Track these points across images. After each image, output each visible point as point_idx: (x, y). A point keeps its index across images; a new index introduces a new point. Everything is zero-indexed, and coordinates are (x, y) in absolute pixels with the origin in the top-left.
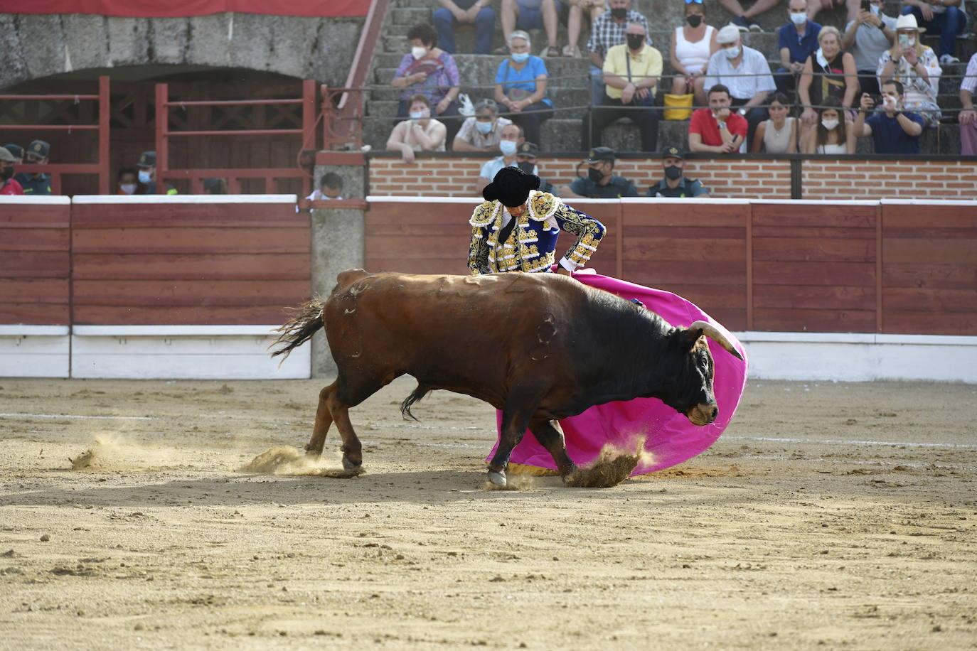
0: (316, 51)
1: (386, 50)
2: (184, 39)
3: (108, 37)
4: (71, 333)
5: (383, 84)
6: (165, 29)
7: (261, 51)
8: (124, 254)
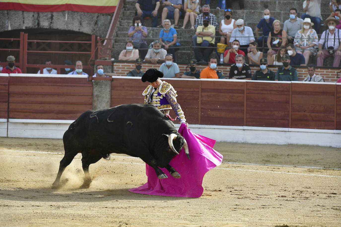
0: (96, 25)
1: (120, 25)
2: (50, 20)
3: (24, 18)
4: (8, 121)
5: (119, 37)
6: (43, 16)
7: (77, 25)
8: (27, 94)
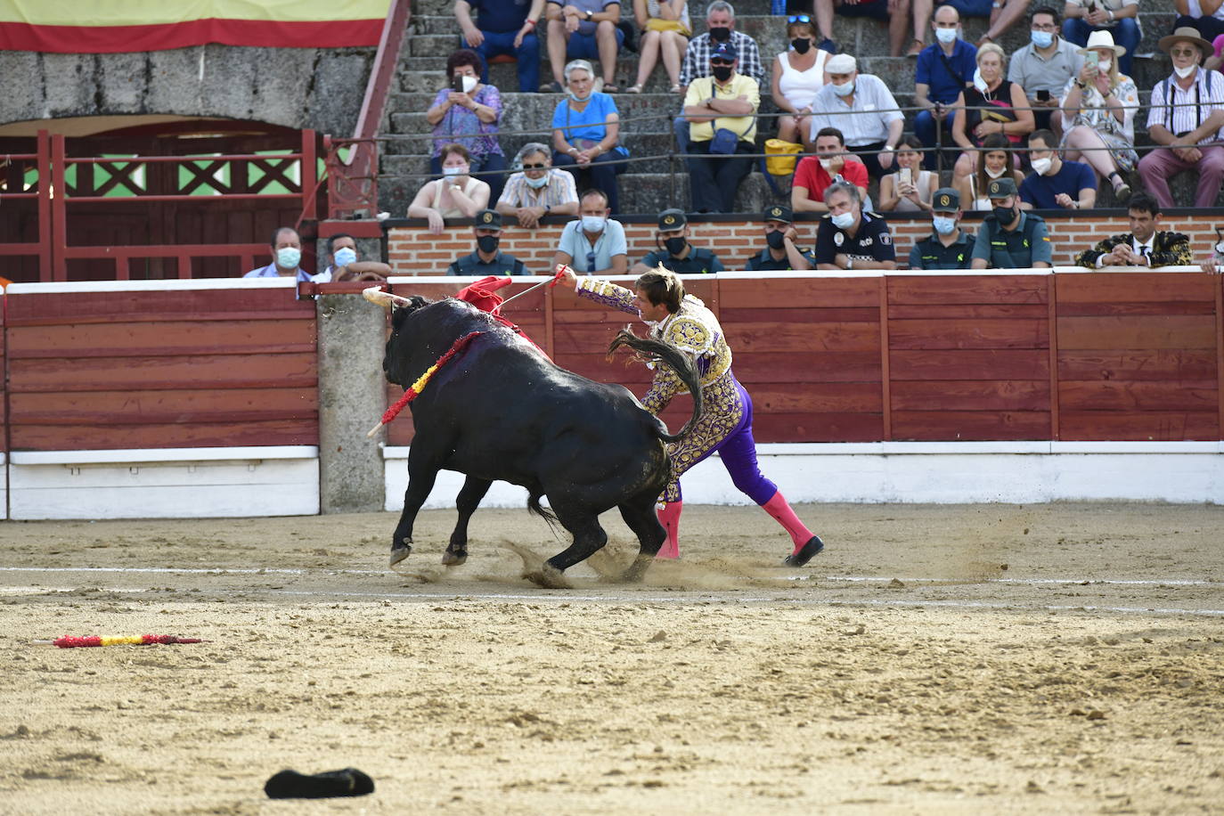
0: (313, 92)
1: (403, 89)
2: (143, 81)
3: (43, 80)
4: (8, 462)
5: (402, 133)
6: (117, 68)
7: (242, 94)
8: (74, 358)
